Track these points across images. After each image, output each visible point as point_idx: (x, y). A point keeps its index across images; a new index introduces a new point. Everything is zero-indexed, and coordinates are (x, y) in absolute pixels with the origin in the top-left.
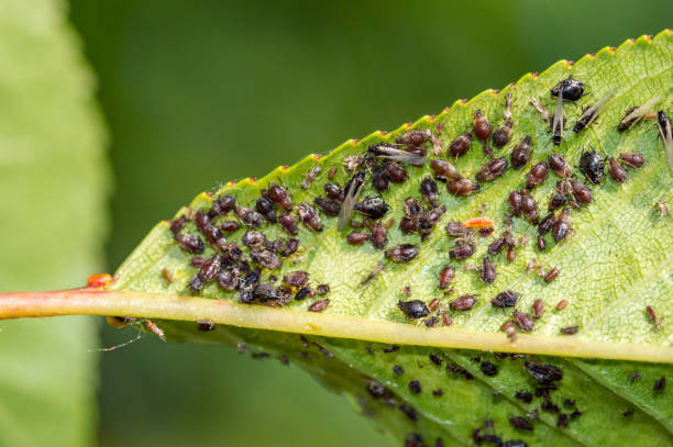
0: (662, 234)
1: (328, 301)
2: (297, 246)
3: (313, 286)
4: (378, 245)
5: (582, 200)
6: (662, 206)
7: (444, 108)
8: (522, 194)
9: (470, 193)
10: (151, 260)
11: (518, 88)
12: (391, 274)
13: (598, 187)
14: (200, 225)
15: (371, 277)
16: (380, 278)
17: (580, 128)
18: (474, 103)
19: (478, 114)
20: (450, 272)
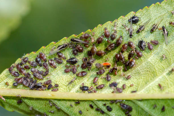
0: (164, 64)
1: (58, 89)
2: (48, 73)
3: (53, 85)
4: (74, 73)
5: (139, 56)
6: (164, 56)
7: (95, 27)
8: (120, 54)
9: (103, 55)
10: (2, 80)
11: (118, 21)
12: (78, 81)
13: (144, 52)
14: (17, 68)
15: (72, 82)
16: (74, 82)
17: (138, 32)
18: (105, 26)
19: (106, 29)
20: (97, 79)
